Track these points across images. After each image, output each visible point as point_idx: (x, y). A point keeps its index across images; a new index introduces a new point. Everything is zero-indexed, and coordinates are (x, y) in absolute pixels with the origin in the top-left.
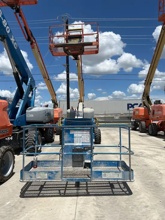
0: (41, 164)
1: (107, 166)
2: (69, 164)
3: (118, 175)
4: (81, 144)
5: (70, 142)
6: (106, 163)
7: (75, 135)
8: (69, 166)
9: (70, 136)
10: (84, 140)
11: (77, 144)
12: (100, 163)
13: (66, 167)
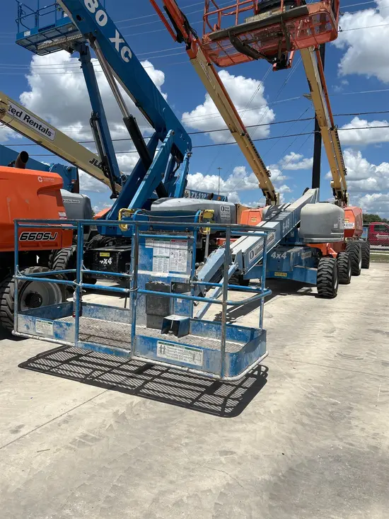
0: (89, 310)
2: (140, 319)
3: (194, 356)
5: (144, 267)
7: (156, 252)
9: (145, 254)
10: (174, 265)
11: (158, 274)
12: (208, 328)
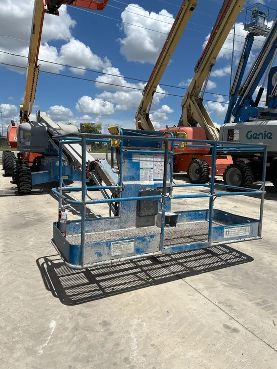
0: (74, 228)
1: (191, 220)
2: (130, 223)
3: (245, 230)
4: (153, 183)
5: (132, 179)
6: (190, 215)
7: (142, 165)
8: (129, 227)
9: (133, 167)
10: (157, 175)
12: (181, 216)
13: (125, 228)
